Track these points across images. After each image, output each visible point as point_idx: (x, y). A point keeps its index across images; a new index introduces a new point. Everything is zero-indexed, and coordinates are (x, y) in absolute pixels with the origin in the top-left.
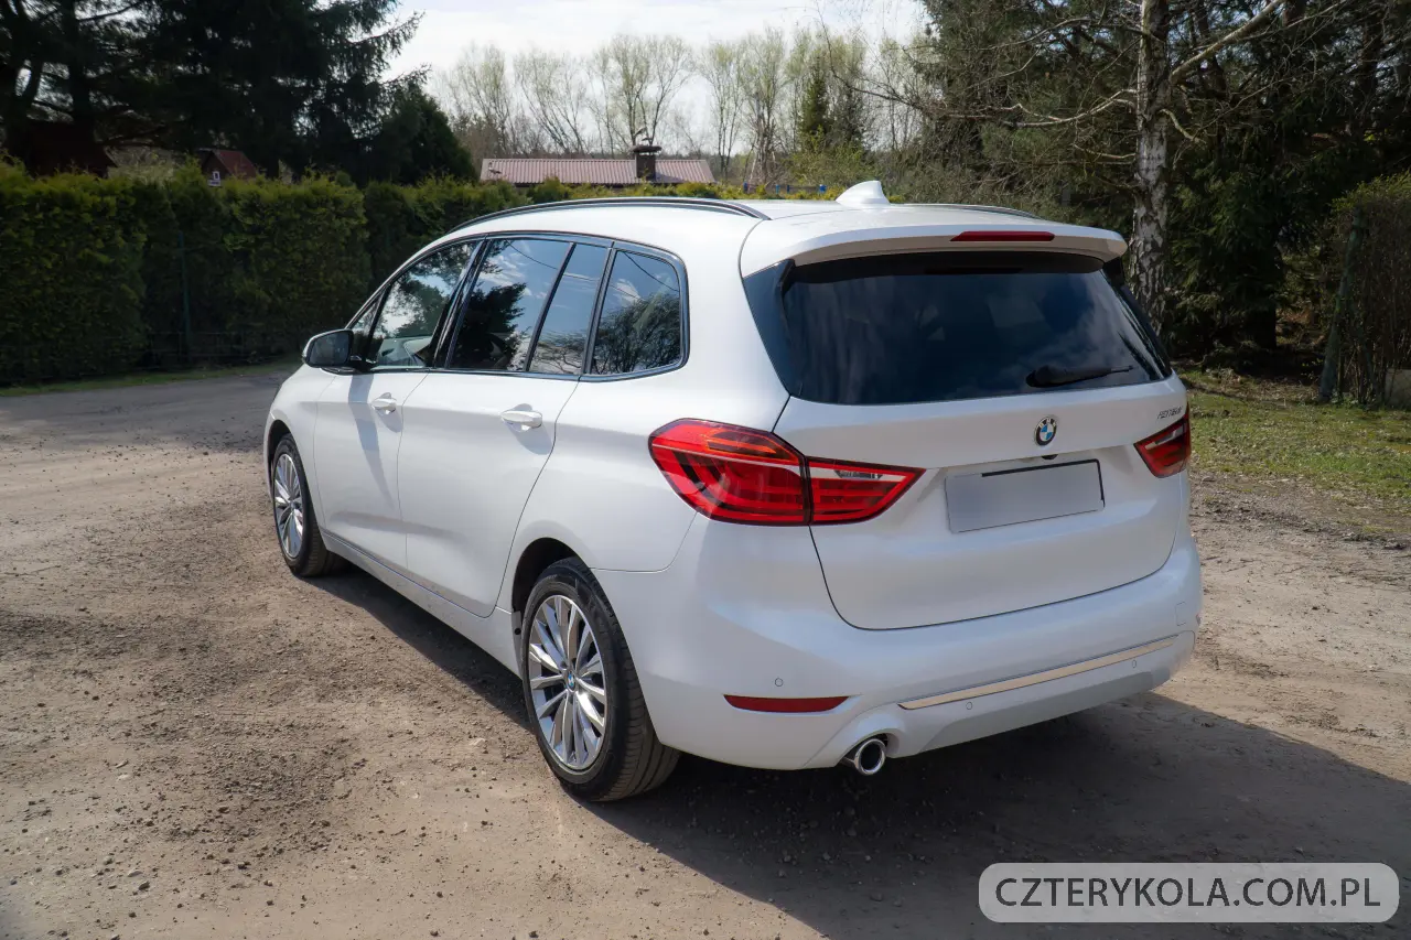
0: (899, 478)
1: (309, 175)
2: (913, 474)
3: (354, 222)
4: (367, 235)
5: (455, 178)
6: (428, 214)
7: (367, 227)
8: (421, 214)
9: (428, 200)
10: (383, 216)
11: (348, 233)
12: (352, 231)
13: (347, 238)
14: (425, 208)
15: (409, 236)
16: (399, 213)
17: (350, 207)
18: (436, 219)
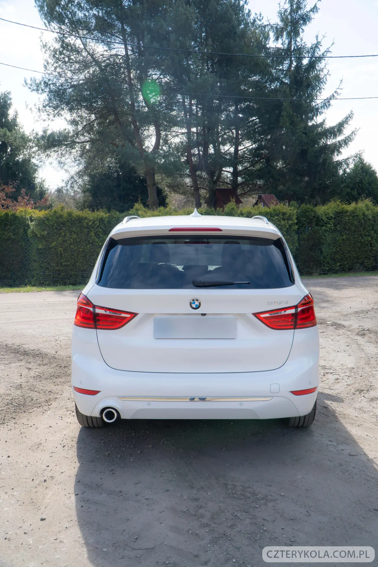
0: (128, 316)
1: (273, 203)
2: (134, 315)
3: (290, 222)
4: (297, 227)
5: (342, 201)
6: (327, 218)
7: (297, 224)
8: (324, 218)
9: (328, 211)
10: (305, 219)
11: (288, 227)
12: (290, 226)
13: (287, 229)
14: (326, 215)
15: (316, 227)
16: (312, 218)
17: (290, 215)
18: (330, 220)
